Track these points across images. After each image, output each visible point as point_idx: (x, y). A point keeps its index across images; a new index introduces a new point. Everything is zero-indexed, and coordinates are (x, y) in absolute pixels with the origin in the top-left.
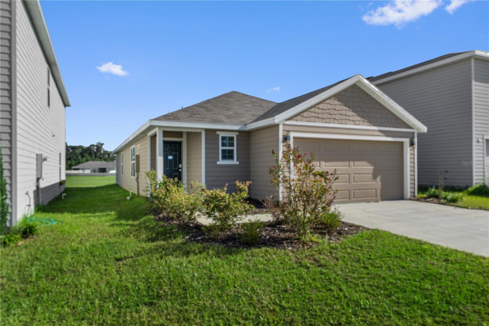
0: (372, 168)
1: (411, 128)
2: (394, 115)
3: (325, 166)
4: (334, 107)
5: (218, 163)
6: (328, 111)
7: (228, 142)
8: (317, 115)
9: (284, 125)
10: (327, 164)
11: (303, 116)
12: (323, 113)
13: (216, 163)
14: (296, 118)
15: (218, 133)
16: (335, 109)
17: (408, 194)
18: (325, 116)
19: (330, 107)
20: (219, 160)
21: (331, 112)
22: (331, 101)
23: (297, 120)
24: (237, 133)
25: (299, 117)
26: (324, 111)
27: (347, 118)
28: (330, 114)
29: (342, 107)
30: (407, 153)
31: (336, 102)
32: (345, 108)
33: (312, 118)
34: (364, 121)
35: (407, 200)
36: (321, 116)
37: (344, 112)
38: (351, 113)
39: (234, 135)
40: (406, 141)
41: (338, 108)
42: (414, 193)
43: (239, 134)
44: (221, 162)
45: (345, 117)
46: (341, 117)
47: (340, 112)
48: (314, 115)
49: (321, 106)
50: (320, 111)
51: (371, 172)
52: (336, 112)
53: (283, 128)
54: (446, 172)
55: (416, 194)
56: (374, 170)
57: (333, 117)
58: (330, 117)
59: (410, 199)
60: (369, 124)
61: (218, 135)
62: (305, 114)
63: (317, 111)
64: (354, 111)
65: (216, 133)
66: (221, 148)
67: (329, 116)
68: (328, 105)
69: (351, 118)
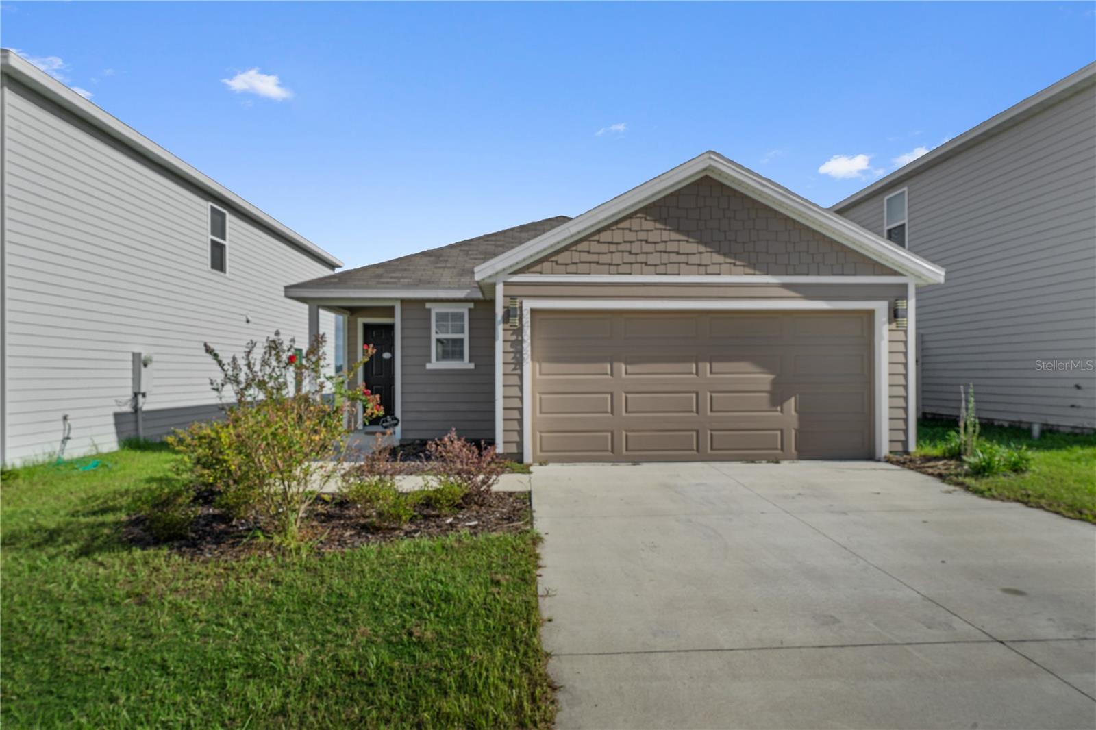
0: (771, 377)
1: (895, 273)
2: (833, 242)
3: (626, 373)
4: (642, 236)
5: (429, 366)
6: (626, 247)
7: (450, 323)
8: (594, 258)
9: (506, 284)
10: (631, 368)
11: (557, 263)
12: (612, 253)
13: (425, 366)
14: (538, 268)
15: (428, 306)
16: (646, 242)
17: (884, 448)
18: (617, 258)
19: (630, 236)
20: (430, 361)
21: (636, 248)
22: (635, 223)
23: (541, 273)
24: (471, 305)
25: (546, 265)
26: (613, 248)
27: (683, 258)
28: (630, 253)
29: (665, 233)
30: (881, 338)
31: (649, 225)
32: (675, 236)
33: (580, 265)
34: (735, 265)
35: (879, 460)
36: (605, 259)
37: (672, 247)
38: (693, 247)
39: (464, 309)
40: (881, 308)
41: (653, 237)
42: (905, 443)
43: (475, 305)
44: (434, 365)
45: (674, 258)
46: (665, 258)
47: (661, 247)
48: (585, 257)
49: (605, 236)
50: (604, 248)
51: (768, 387)
52: (649, 248)
53: (505, 290)
54: (1078, 387)
55: (912, 447)
56: (774, 383)
57: (641, 258)
58: (633, 261)
59: (888, 460)
60: (747, 270)
61: (429, 310)
62: (562, 258)
63: (595, 247)
64: (700, 242)
65: (425, 305)
66: (434, 337)
67: (632, 259)
68: (627, 232)
69: (694, 259)
